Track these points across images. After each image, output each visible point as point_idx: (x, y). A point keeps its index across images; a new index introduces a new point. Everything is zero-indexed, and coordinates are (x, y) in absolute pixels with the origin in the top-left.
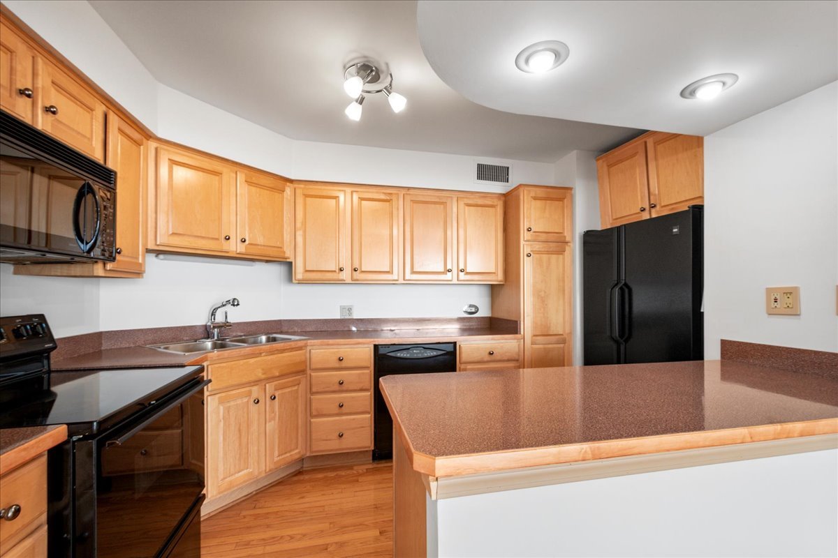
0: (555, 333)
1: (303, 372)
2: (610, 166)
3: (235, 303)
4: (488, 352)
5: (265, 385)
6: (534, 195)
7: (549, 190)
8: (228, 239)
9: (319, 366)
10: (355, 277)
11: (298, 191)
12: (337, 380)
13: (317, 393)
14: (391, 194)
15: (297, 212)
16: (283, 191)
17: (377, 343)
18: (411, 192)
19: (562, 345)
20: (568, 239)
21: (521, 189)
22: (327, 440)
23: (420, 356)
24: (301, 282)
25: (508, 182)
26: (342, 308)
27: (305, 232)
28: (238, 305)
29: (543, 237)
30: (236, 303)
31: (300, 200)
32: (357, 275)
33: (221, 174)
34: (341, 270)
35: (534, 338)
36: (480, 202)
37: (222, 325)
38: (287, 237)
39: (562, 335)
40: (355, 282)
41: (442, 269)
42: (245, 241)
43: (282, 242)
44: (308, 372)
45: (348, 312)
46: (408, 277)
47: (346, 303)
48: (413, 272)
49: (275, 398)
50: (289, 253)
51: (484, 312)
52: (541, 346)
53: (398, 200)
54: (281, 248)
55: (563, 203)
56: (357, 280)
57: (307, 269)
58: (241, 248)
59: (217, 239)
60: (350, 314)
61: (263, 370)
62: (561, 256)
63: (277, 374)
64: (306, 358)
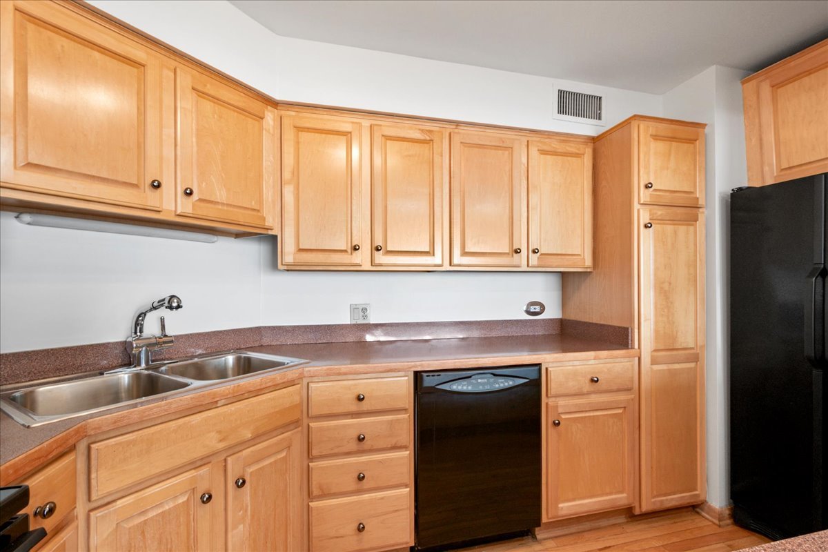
0: (684, 345)
1: (297, 423)
2: (775, 86)
3: (172, 303)
4: (589, 377)
5: (225, 460)
6: (654, 133)
7: (673, 126)
8: (156, 186)
9: (326, 411)
10: (377, 261)
11: (285, 121)
12: (354, 433)
13: (322, 457)
14: (430, 132)
15: (285, 156)
16: (262, 118)
17: (419, 369)
18: (462, 129)
19: (692, 365)
20: (701, 202)
21: (634, 124)
22: (337, 537)
23: (488, 388)
24: (290, 269)
25: (600, 119)
26: (354, 309)
27: (297, 188)
28: (179, 307)
29: (668, 197)
30: (175, 304)
31: (289, 135)
32: (380, 258)
33: (144, 66)
34: (355, 249)
35: (656, 354)
36: (560, 147)
37: (154, 341)
38: (269, 193)
39: (693, 348)
40: (378, 270)
41: (506, 249)
42: (191, 193)
43: (260, 201)
44: (305, 421)
45: (361, 314)
46: (456, 260)
47: (359, 300)
48: (465, 253)
49: (244, 482)
50: (271, 221)
51: (552, 312)
52: (664, 367)
53: (442, 142)
54: (258, 211)
55: (695, 147)
56: (381, 265)
57: (301, 247)
58: (185, 206)
59: (135, 186)
60: (365, 317)
61: (219, 432)
62: (691, 228)
63: (250, 436)
64: (301, 397)
